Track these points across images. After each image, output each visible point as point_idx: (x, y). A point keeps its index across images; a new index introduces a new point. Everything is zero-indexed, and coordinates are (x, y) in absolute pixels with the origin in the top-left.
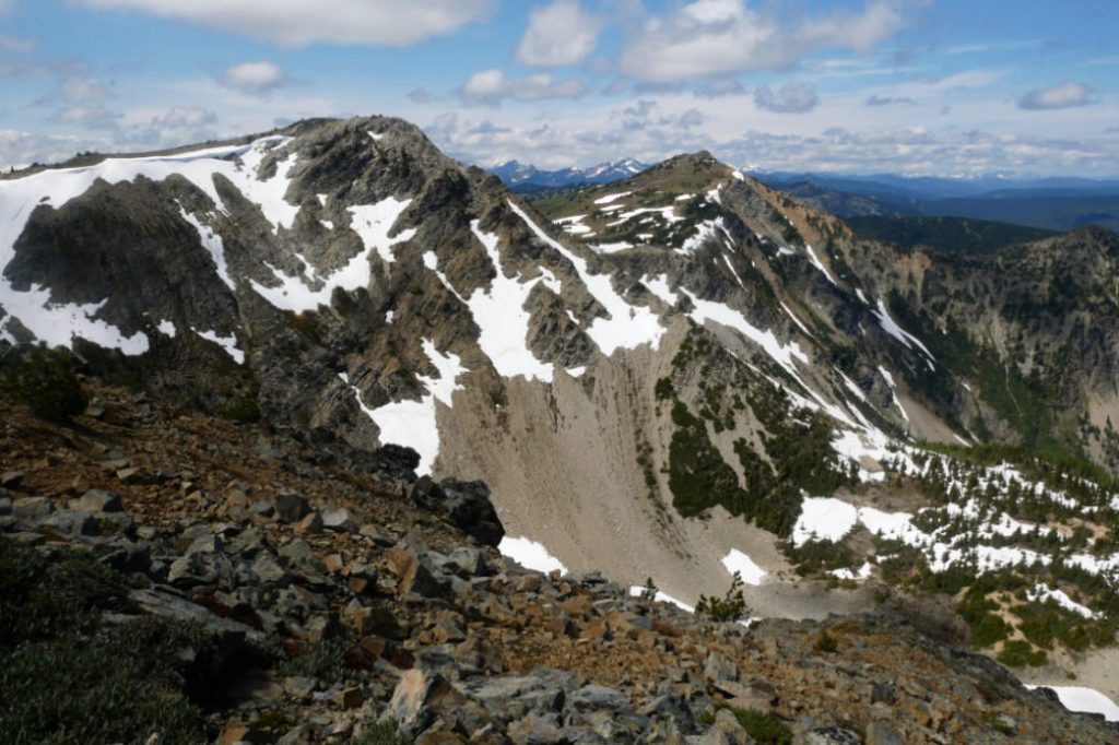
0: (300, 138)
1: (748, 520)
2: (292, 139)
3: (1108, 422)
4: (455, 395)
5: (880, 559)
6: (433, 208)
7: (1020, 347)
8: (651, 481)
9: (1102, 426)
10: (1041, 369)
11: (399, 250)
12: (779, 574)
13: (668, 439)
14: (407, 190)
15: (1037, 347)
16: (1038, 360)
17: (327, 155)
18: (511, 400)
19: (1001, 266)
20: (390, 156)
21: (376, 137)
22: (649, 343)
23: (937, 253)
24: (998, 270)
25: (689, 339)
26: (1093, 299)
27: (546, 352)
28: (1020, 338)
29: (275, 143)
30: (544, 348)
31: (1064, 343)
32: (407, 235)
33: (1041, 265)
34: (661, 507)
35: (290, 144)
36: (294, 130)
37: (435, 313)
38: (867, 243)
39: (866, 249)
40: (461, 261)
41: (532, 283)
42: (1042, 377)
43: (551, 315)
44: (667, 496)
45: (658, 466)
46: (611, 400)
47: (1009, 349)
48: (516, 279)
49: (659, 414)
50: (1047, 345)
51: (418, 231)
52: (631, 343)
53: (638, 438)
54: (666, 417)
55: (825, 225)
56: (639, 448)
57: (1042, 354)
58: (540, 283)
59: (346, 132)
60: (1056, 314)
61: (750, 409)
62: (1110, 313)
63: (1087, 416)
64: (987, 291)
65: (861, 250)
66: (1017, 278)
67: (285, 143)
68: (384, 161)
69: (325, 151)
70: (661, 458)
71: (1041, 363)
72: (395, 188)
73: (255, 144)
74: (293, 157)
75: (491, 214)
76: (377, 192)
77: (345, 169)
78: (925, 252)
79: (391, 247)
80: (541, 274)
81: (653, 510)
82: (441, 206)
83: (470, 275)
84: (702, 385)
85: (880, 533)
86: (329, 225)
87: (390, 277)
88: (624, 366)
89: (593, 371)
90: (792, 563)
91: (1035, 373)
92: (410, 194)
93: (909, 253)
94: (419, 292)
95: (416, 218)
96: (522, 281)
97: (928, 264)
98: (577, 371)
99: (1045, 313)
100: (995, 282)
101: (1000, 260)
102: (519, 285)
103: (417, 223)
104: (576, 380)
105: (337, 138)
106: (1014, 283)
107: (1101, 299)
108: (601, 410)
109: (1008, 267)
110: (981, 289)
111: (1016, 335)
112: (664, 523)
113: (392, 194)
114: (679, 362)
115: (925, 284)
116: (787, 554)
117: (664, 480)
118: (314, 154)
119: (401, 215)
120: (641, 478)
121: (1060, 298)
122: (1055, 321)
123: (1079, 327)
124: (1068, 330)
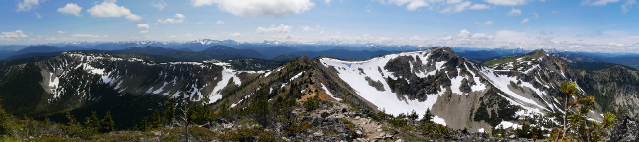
0: (432, 50)
1: (488, 124)
4: (443, 94)
6: (450, 63)
7: (603, 90)
13: (478, 108)
18: (452, 97)
19: (600, 73)
21: (444, 51)
22: (482, 90)
23: (587, 71)
27: (462, 90)
28: (603, 88)
29: (428, 51)
31: (611, 88)
32: (444, 67)
34: (471, 119)
37: (444, 81)
40: (452, 73)
41: (464, 77)
42: (607, 96)
43: (465, 83)
44: (473, 117)
46: (471, 99)
47: (601, 90)
48: (461, 76)
49: (478, 103)
50: (608, 89)
51: (446, 67)
52: (478, 90)
56: (472, 108)
57: (607, 91)
59: (439, 49)
61: (498, 104)
62: (620, 82)
68: (444, 55)
69: (435, 52)
70: (475, 111)
71: (607, 93)
73: (425, 51)
74: (430, 53)
75: (460, 65)
76: (441, 60)
77: (437, 56)
79: (441, 69)
80: (466, 76)
82: (452, 63)
84: (489, 99)
86: (432, 65)
87: (439, 74)
88: (475, 94)
89: (469, 94)
92: (446, 60)
94: (443, 77)
97: (586, 73)
98: (466, 94)
99: (608, 83)
100: (599, 76)
102: (461, 78)
105: (437, 50)
106: (602, 77)
107: (618, 80)
108: (468, 101)
112: (470, 122)
113: (443, 60)
114: (486, 94)
115: (585, 77)
118: (433, 53)
119: (444, 64)
120: (470, 114)
121: (611, 80)
122: (610, 84)
123: (614, 85)
124: (612, 86)
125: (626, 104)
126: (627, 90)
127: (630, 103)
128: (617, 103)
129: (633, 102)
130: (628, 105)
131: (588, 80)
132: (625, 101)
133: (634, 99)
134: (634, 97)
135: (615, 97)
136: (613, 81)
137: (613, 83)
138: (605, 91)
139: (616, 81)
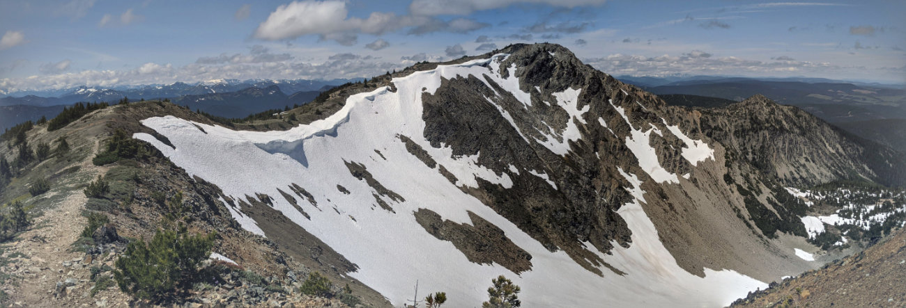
0: (514, 54)
1: (791, 234)
2: (510, 55)
3: (785, 175)
4: (644, 196)
5: (845, 233)
6: (594, 93)
7: (745, 149)
8: (749, 226)
9: (784, 178)
10: (756, 157)
11: (586, 116)
12: (818, 252)
13: (743, 204)
14: (577, 84)
15: (752, 148)
16: (753, 153)
17: (534, 64)
18: (668, 196)
19: (729, 114)
20: (564, 65)
21: (553, 54)
22: (710, 158)
23: (702, 110)
24: (729, 116)
25: (727, 154)
26: (766, 125)
27: (671, 168)
28: (744, 145)
29: (503, 57)
30: (669, 166)
31: (761, 144)
32: (586, 108)
33: (744, 112)
34: (760, 236)
35: (510, 57)
36: (509, 50)
37: (617, 151)
38: (673, 107)
39: (673, 110)
40: (615, 121)
41: (649, 132)
42: (757, 160)
43: (666, 148)
44: (759, 231)
45: (747, 218)
46: (709, 188)
47: (741, 150)
48: (640, 130)
49: (732, 192)
50: (755, 146)
51: (590, 106)
52: (702, 159)
53: (731, 206)
54: (737, 193)
55: (653, 100)
56: (734, 210)
57: (754, 150)
58: (652, 131)
59: (539, 51)
60: (755, 133)
61: (761, 183)
62: (774, 130)
63: (777, 174)
64: (726, 125)
65: (671, 111)
66: (737, 118)
67: (506, 58)
68: (562, 68)
69: (532, 62)
70: (745, 213)
71: (755, 154)
72: (571, 83)
73: (493, 58)
74: (514, 65)
75: (617, 96)
76: (563, 85)
77: (545, 72)
78: (698, 110)
79: (582, 115)
80: (651, 127)
81: (759, 239)
82: (597, 92)
83: (621, 129)
84: (741, 175)
85: (836, 223)
86: (548, 103)
87: (589, 133)
88: (705, 170)
89: (693, 175)
90: (819, 246)
91: (754, 159)
92: (579, 85)
93: (691, 110)
94: (606, 140)
95: (587, 99)
96: (644, 131)
97: (700, 115)
98: (687, 176)
99: (751, 133)
100: (729, 121)
101: (728, 111)
102: (643, 134)
103: (589, 102)
104: (688, 180)
105: (536, 55)
106: (736, 121)
107: (769, 125)
108: (708, 194)
109: (732, 114)
110: (724, 124)
111: (742, 143)
112: (767, 244)
113: (570, 86)
114: (728, 165)
115: (701, 124)
116: (813, 244)
117: (752, 223)
118: (526, 64)
119: (579, 97)
120: (745, 225)
121: (755, 126)
122: (756, 136)
123: (765, 137)
124: (761, 139)
125: (797, 176)
126: (791, 146)
127: (804, 175)
128: (781, 175)
129: (807, 171)
130: (801, 177)
131: (710, 130)
132: (792, 169)
133: (807, 164)
134: (807, 160)
135: (773, 162)
136: (761, 129)
137: (761, 133)
138: (750, 150)
139: (767, 128)
